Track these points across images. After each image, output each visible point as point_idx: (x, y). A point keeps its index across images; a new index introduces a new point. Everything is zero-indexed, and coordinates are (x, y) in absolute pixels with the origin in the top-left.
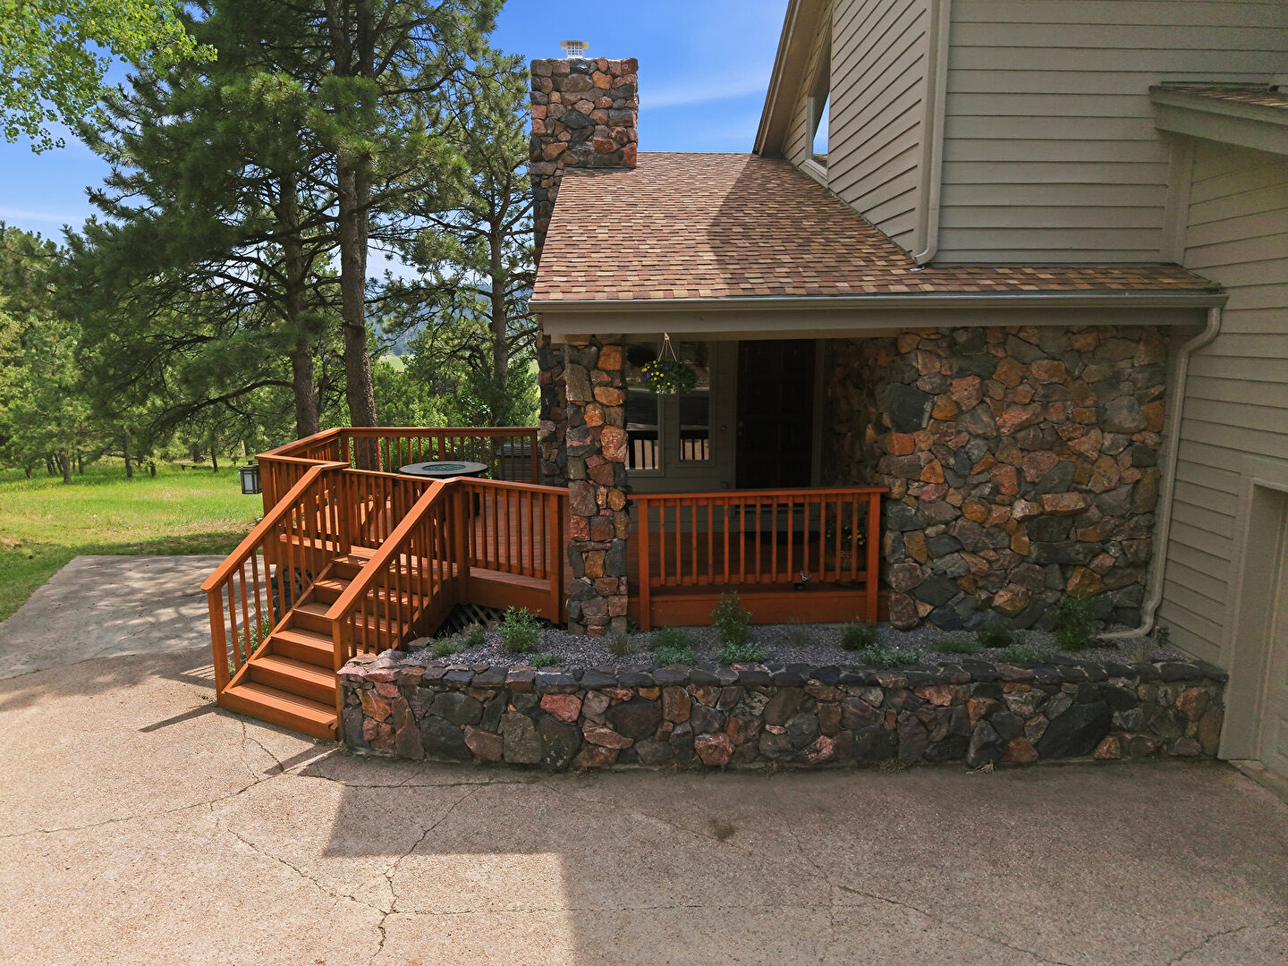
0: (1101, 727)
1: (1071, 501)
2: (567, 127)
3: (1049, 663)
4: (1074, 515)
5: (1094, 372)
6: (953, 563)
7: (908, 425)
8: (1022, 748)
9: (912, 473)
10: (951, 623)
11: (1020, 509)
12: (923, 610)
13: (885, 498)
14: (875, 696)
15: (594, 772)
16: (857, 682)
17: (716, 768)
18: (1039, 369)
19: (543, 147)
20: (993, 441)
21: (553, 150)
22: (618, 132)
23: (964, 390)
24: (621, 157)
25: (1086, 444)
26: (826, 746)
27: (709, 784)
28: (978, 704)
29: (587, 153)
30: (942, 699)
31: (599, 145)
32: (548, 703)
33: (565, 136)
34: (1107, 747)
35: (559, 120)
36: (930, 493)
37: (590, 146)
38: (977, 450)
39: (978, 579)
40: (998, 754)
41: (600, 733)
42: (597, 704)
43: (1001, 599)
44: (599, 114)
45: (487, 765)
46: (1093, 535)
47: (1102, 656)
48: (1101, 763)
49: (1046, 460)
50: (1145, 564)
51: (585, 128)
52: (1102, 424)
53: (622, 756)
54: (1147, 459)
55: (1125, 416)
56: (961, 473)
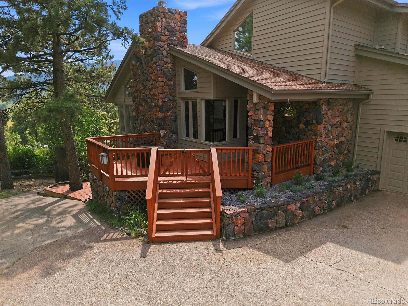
0: (367, 188)
1: (343, 139)
2: (168, 31)
4: (343, 142)
5: (346, 109)
6: (326, 156)
8: (358, 195)
9: (320, 135)
10: (325, 171)
11: (336, 142)
13: (316, 142)
18: (340, 108)
19: (161, 36)
20: (332, 126)
21: (164, 38)
22: (183, 35)
23: (329, 114)
24: (184, 43)
25: (344, 125)
26: (334, 203)
28: (353, 186)
29: (175, 40)
30: (349, 187)
31: (178, 38)
33: (167, 34)
34: (368, 191)
35: (165, 28)
36: (323, 139)
37: (175, 38)
38: (330, 127)
39: (329, 160)
42: (298, 205)
43: (333, 163)
44: (177, 28)
45: (272, 230)
46: (344, 146)
48: (366, 195)
49: (339, 130)
51: (174, 32)
52: (347, 121)
53: (303, 217)
54: (352, 128)
56: (327, 135)
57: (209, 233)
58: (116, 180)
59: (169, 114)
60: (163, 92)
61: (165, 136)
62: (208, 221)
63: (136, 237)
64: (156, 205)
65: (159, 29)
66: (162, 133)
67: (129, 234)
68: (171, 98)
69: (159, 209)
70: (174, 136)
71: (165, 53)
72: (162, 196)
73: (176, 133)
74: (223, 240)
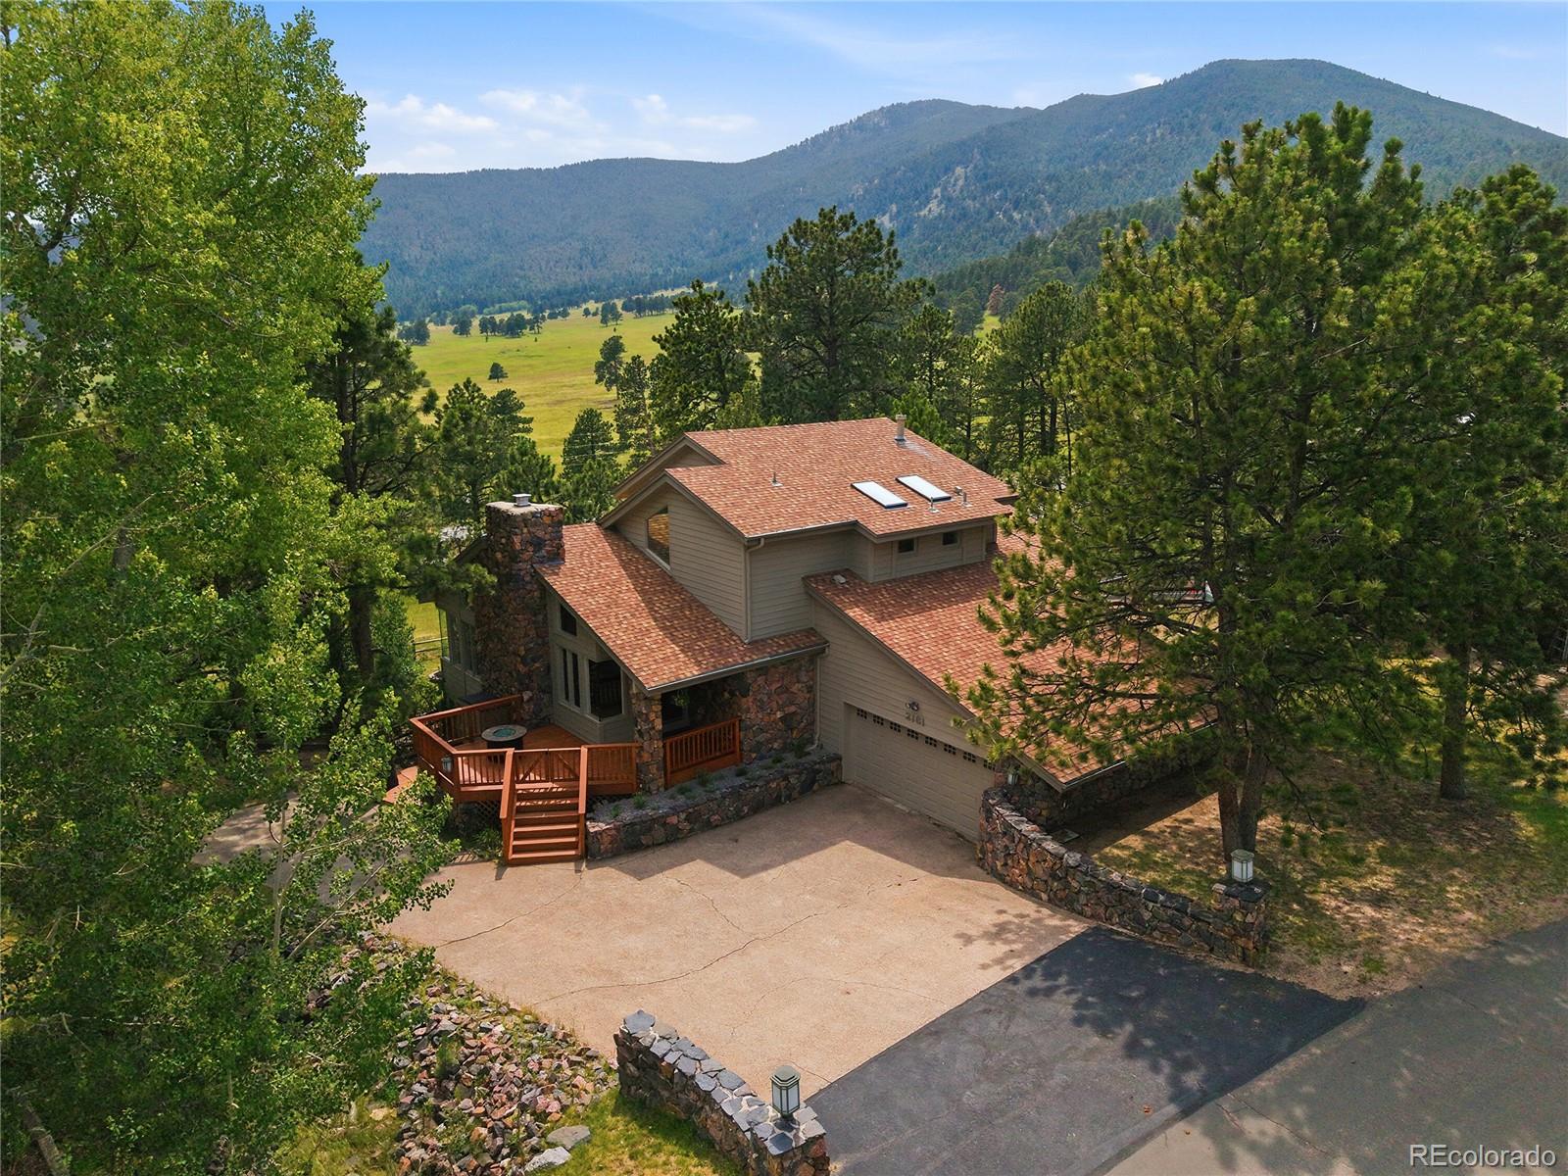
0: (813, 782)
1: (793, 709)
2: (532, 544)
3: (797, 765)
4: (794, 713)
5: (795, 665)
6: (761, 738)
7: (744, 696)
8: (795, 794)
9: (748, 711)
10: (762, 758)
11: (779, 715)
12: (754, 755)
13: (741, 720)
14: (757, 790)
15: (684, 839)
16: (751, 787)
17: (717, 826)
18: (781, 669)
19: (521, 555)
20: (769, 695)
21: (525, 556)
22: (556, 543)
23: (761, 680)
24: (558, 555)
25: (794, 689)
26: (746, 809)
27: (718, 831)
28: (783, 784)
29: (543, 556)
30: (774, 785)
31: (548, 552)
32: (669, 820)
33: (531, 549)
34: (816, 787)
35: (527, 541)
36: (753, 716)
37: (544, 552)
38: (765, 699)
39: (768, 741)
40: (789, 798)
41: (686, 826)
42: (683, 816)
43: (776, 746)
45: (648, 847)
46: (799, 717)
47: (809, 758)
48: (814, 792)
49: (785, 696)
50: (813, 723)
51: (541, 543)
52: (798, 682)
53: (691, 830)
54: (810, 689)
55: (804, 679)
56: (761, 708)
57: (573, 853)
58: (463, 789)
59: (537, 665)
60: (526, 635)
61: (531, 699)
62: (573, 839)
63: (488, 860)
64: (513, 822)
65: (518, 547)
66: (526, 696)
67: (481, 856)
68: (540, 641)
69: (516, 826)
70: (546, 698)
71: (527, 579)
72: (520, 810)
73: (551, 693)
74: (588, 861)
